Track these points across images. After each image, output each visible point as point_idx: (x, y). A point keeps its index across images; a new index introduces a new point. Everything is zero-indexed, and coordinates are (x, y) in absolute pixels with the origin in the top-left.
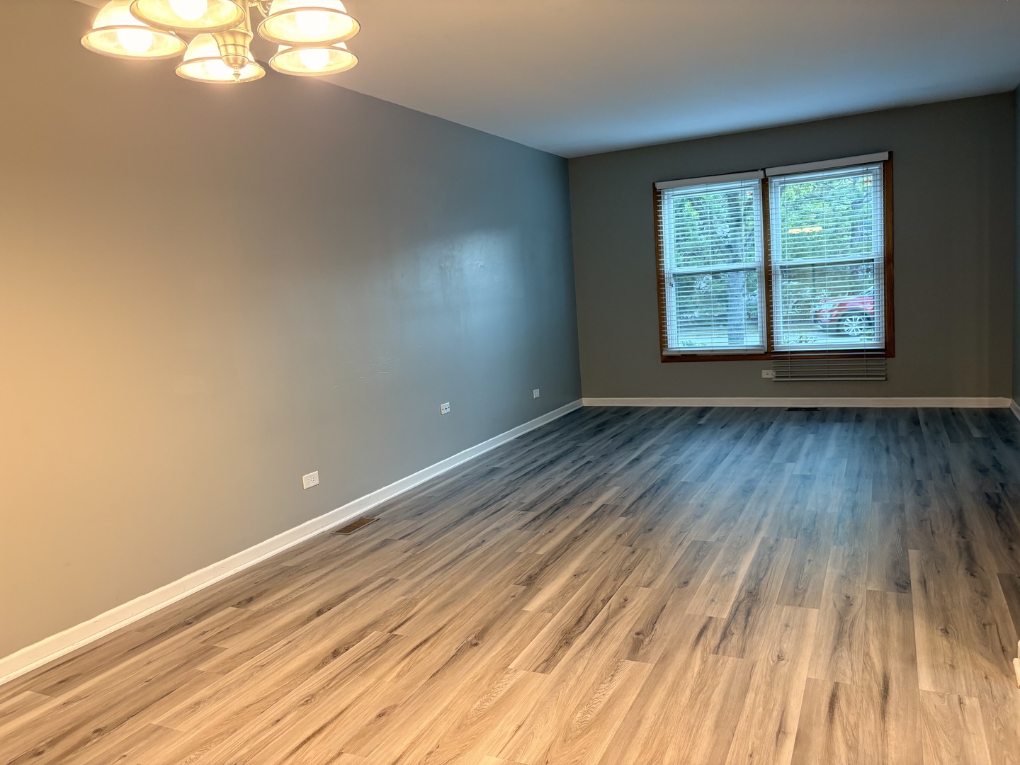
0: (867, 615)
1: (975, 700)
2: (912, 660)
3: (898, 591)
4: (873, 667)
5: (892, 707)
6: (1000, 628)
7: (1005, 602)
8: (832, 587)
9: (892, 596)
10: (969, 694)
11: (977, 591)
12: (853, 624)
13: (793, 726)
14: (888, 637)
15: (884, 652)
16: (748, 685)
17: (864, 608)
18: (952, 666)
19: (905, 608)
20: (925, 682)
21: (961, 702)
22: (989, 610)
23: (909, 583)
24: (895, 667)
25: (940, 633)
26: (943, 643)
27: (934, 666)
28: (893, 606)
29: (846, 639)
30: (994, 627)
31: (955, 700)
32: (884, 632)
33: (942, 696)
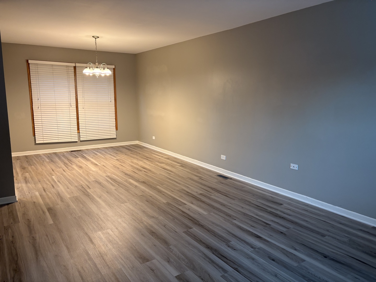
0: (55, 200)
1: (26, 194)
2: (41, 196)
3: (50, 208)
4: (49, 192)
5: (42, 189)
6: (20, 207)
7: (18, 214)
8: (69, 203)
9: (51, 206)
10: (28, 194)
11: (27, 214)
12: (58, 197)
13: (58, 183)
14: (48, 198)
15: (47, 195)
16: (70, 184)
17: (57, 201)
18: (32, 197)
19: (46, 204)
20: (37, 193)
21: (29, 193)
22: (23, 210)
23: (48, 211)
24: (44, 193)
25: (36, 202)
26: (35, 200)
27: (36, 196)
28: (50, 203)
29: (57, 194)
30: (22, 206)
31: (30, 193)
32: (49, 198)
33: (33, 192)
